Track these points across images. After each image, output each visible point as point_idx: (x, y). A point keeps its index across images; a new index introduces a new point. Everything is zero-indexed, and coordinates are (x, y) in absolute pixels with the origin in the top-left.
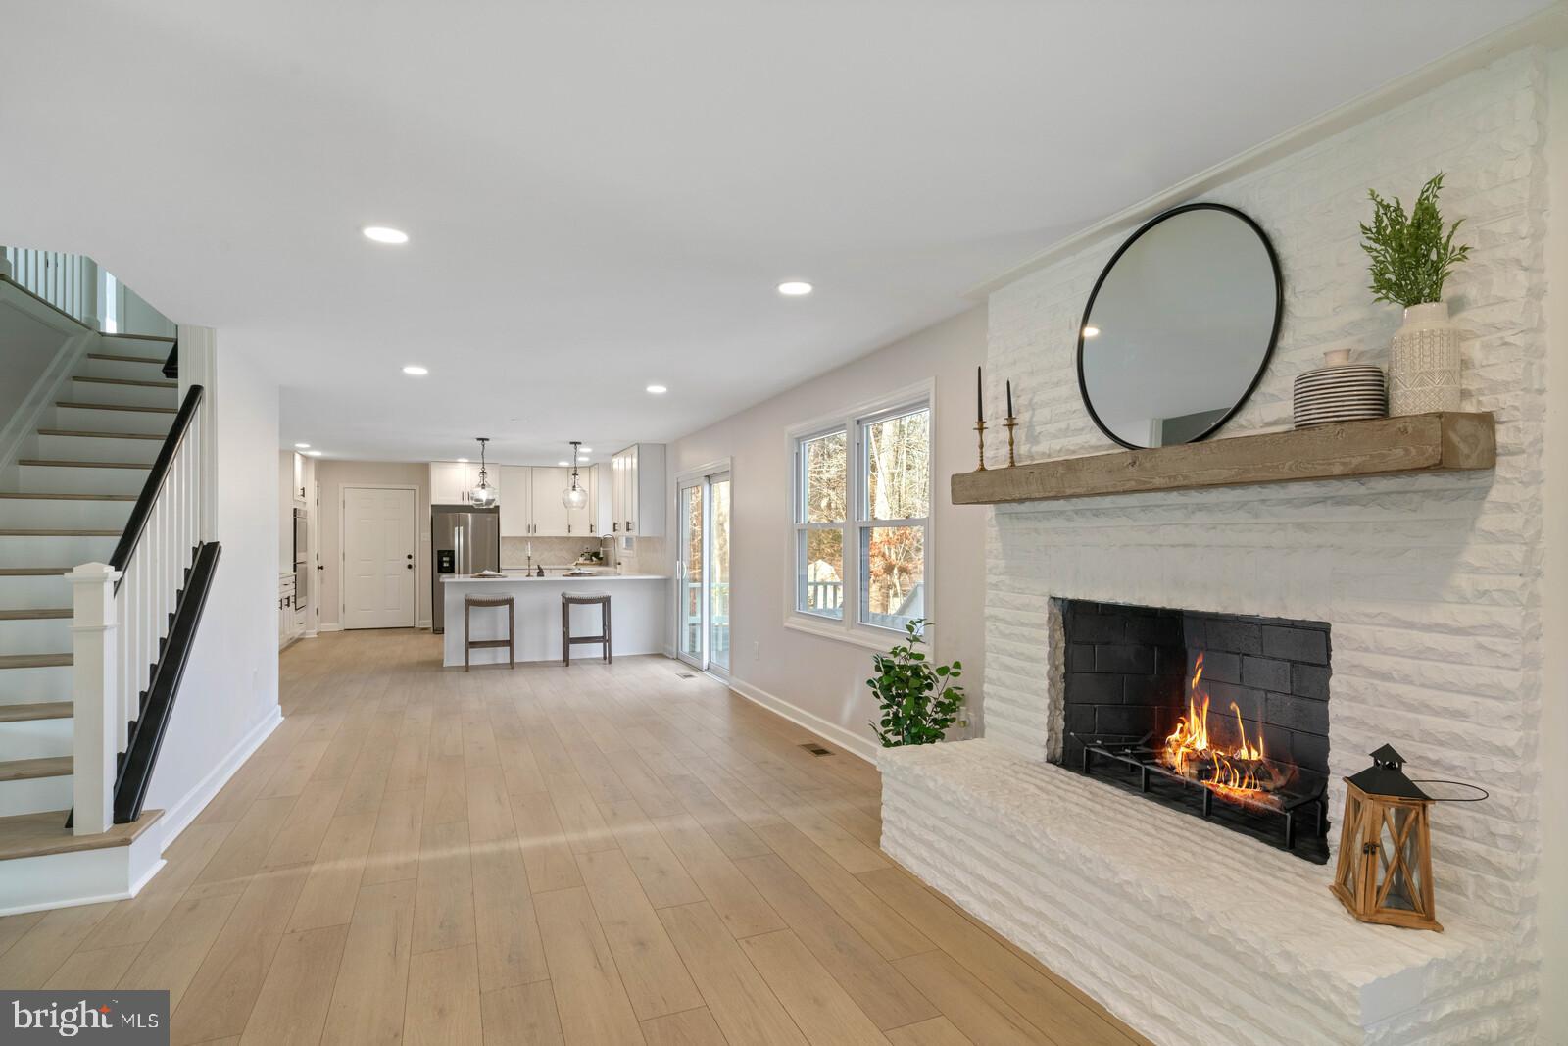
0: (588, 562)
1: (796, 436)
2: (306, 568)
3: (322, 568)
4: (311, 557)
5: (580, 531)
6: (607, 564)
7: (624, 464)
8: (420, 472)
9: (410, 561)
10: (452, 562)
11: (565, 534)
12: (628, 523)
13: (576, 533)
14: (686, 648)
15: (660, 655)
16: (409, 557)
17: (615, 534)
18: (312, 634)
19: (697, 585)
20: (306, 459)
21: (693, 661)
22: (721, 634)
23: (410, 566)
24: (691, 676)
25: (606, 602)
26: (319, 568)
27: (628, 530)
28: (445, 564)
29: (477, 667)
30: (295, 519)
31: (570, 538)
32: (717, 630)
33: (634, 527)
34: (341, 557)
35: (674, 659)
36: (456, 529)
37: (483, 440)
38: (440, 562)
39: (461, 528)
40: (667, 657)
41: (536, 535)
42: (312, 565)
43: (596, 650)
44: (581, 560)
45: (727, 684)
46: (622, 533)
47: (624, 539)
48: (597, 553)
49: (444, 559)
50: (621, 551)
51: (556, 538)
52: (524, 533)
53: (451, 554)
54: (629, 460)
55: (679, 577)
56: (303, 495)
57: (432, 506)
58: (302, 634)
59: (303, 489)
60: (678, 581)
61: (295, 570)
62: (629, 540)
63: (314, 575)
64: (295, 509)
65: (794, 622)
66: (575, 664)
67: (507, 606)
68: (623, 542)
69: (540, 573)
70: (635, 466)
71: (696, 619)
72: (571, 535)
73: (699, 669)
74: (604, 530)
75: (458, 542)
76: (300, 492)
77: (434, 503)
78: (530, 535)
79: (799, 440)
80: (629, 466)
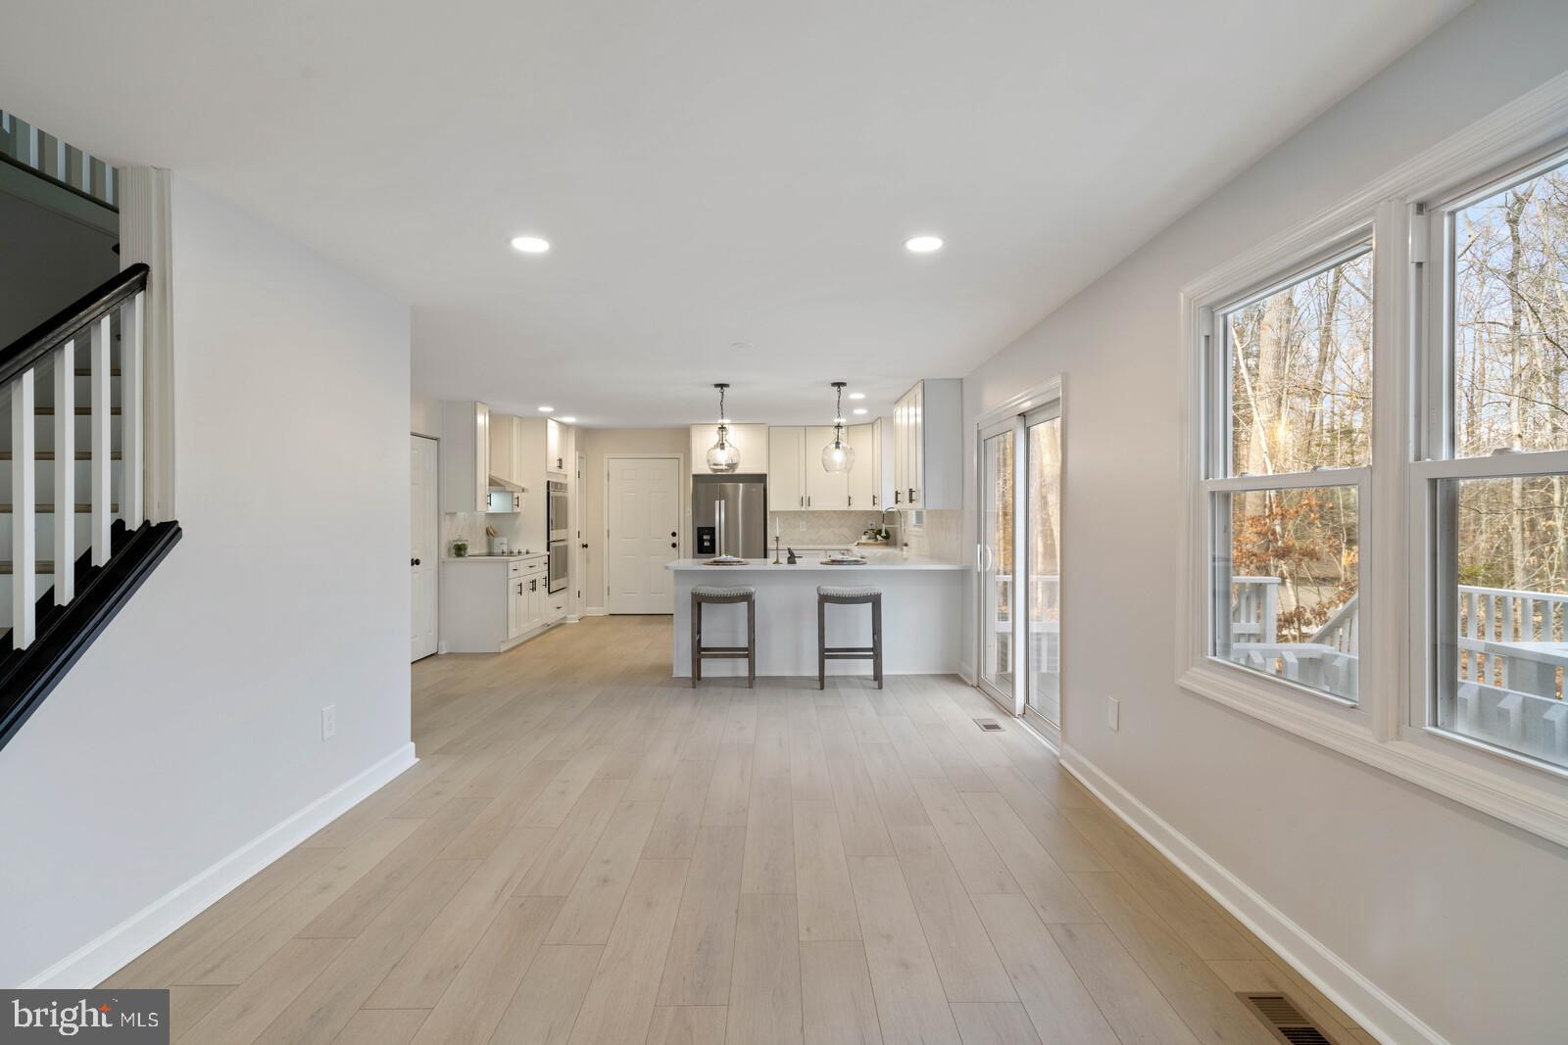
0: (871, 541)
1: (1206, 302)
2: (566, 547)
3: (586, 546)
4: (571, 535)
5: (863, 504)
6: (894, 544)
7: (908, 416)
8: (682, 437)
9: (675, 540)
10: (712, 541)
11: (845, 508)
12: (911, 491)
13: (857, 506)
14: (992, 669)
15: (955, 678)
16: (674, 534)
17: (899, 507)
18: (573, 619)
19: (1009, 578)
20: (565, 428)
21: (1001, 692)
22: (1044, 644)
23: (674, 545)
24: (995, 727)
25: (875, 601)
26: (584, 546)
27: (911, 501)
28: (706, 544)
29: (711, 681)
30: (548, 493)
31: (851, 512)
32: (1039, 640)
33: (918, 496)
34: (606, 534)
35: (972, 686)
36: (717, 502)
37: (722, 386)
38: (700, 541)
39: (723, 502)
40: (964, 683)
41: (810, 509)
42: (574, 545)
43: (866, 667)
44: (864, 539)
45: (1057, 753)
46: (905, 505)
47: (914, 514)
48: (884, 531)
49: (705, 537)
50: (910, 530)
51: (835, 512)
52: (795, 507)
53: (711, 531)
54: (912, 410)
55: (979, 567)
56: (560, 467)
57: (696, 477)
58: (562, 619)
59: (560, 460)
60: (979, 574)
61: (548, 550)
62: (919, 515)
63: (576, 555)
64: (548, 482)
65: (1199, 679)
66: (834, 685)
67: (746, 603)
68: (912, 518)
69: (792, 559)
70: (920, 420)
71: (1006, 627)
72: (852, 508)
73: (1008, 712)
74: (887, 504)
75: (720, 518)
76: (557, 464)
77: (695, 471)
78: (803, 509)
79: (1211, 310)
80: (912, 421)
